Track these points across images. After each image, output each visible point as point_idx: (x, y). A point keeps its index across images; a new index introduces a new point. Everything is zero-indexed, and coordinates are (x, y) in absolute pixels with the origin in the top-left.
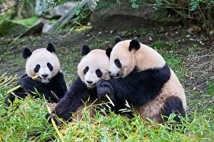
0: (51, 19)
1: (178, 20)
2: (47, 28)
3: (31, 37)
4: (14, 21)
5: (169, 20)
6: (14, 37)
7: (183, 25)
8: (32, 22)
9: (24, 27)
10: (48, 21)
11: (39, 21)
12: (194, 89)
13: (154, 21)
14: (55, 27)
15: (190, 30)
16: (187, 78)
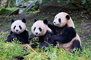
0: (22, 8)
1: (77, 8)
2: (21, 12)
3: (14, 16)
4: (7, 9)
5: (73, 8)
6: (7, 15)
7: (79, 10)
8: (14, 9)
9: (11, 11)
10: (21, 9)
11: (17, 9)
12: (84, 37)
13: (67, 9)
14: (24, 11)
15: (82, 12)
16: (81, 33)
